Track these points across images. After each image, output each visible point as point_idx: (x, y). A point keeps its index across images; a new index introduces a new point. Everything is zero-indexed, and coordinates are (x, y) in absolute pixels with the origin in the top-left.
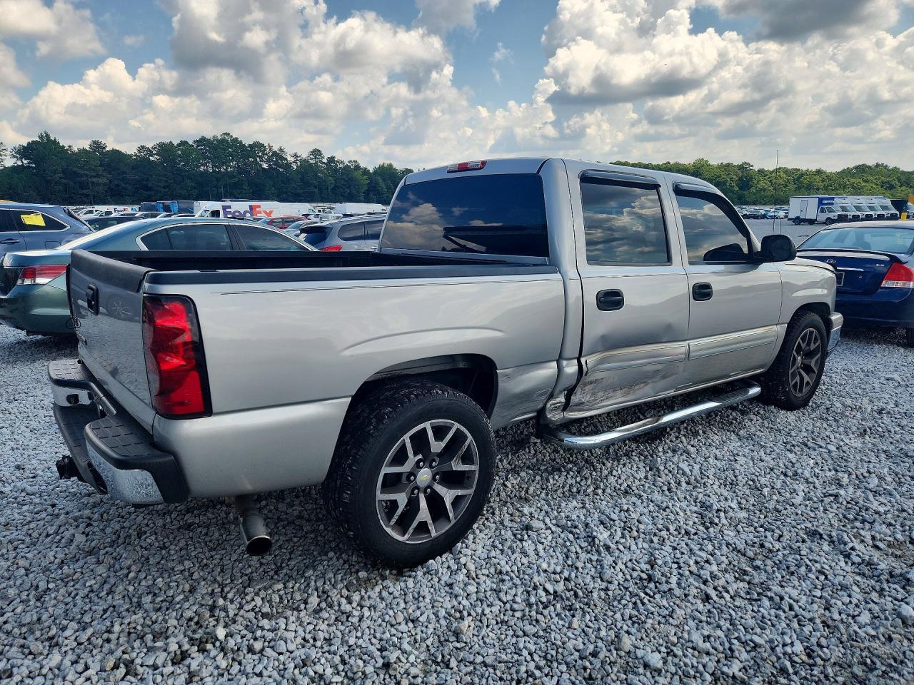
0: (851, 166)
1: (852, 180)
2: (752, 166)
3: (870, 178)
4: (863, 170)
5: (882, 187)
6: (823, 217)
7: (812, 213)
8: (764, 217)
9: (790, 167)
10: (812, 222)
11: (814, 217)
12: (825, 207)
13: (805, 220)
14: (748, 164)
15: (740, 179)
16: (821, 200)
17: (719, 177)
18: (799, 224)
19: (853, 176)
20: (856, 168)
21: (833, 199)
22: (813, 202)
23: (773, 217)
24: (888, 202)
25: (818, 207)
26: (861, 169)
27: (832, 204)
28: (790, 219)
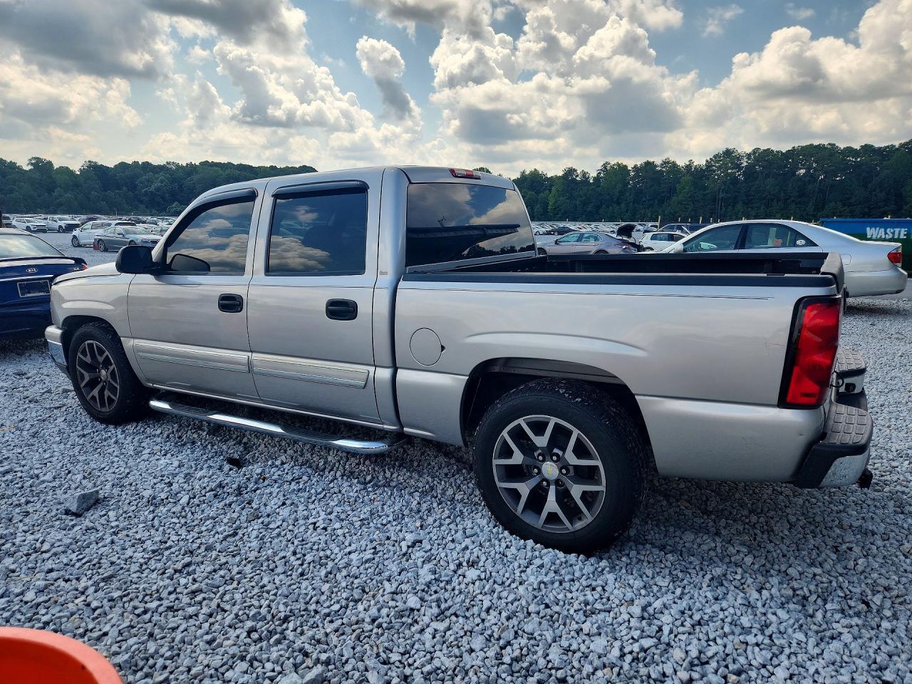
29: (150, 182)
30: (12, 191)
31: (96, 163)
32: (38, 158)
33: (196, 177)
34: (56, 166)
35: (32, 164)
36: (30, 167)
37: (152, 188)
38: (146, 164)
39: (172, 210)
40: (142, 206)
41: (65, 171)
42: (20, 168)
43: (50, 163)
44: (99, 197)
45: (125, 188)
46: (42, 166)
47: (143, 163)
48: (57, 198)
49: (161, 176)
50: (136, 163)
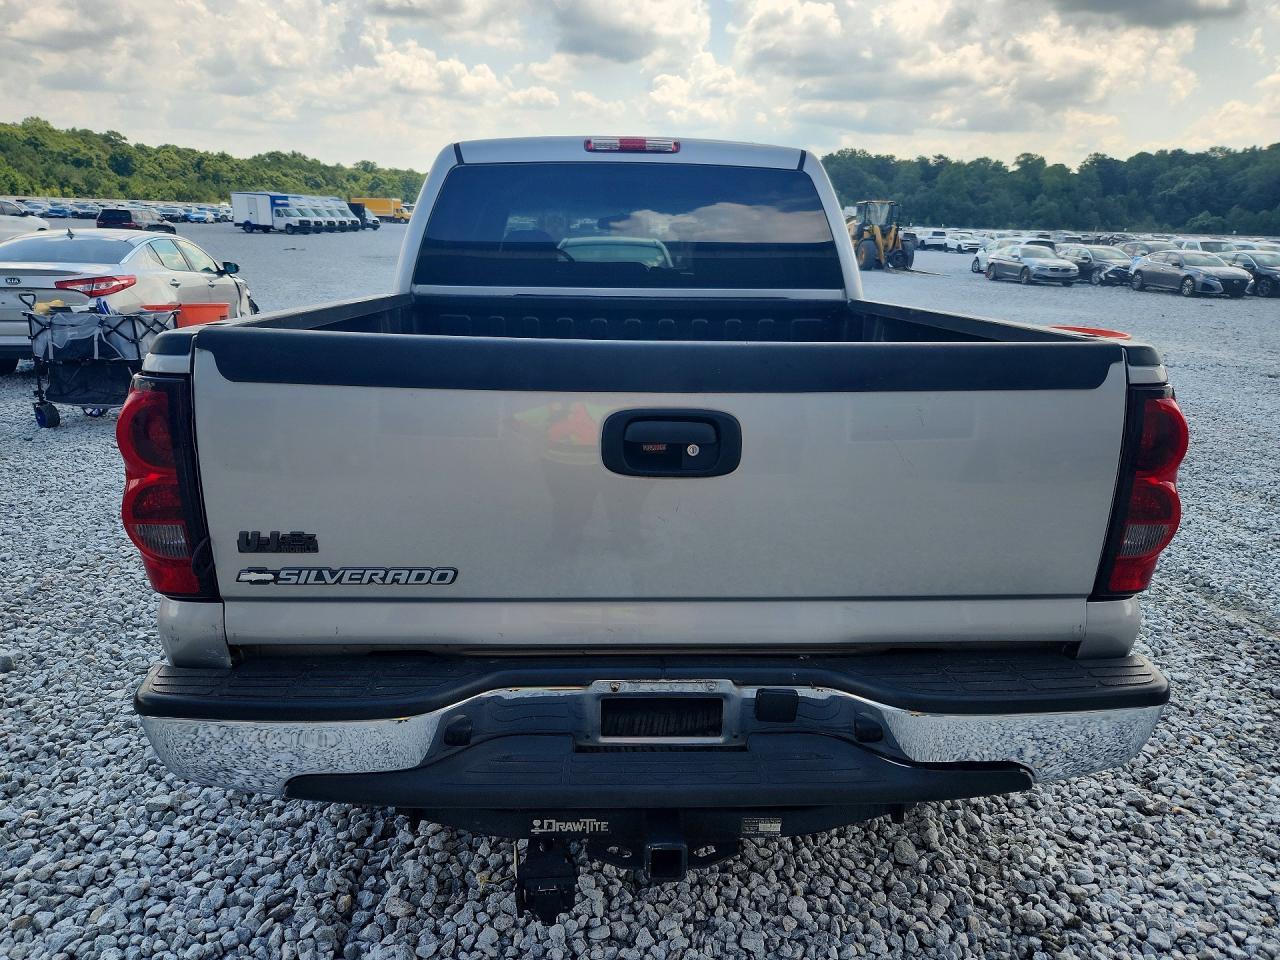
0: (263, 153)
1: (270, 173)
2: (125, 139)
3: (290, 172)
4: (279, 159)
5: (306, 184)
6: (280, 223)
7: (265, 217)
8: (185, 219)
9: (181, 146)
10: (266, 229)
11: (269, 223)
12: (280, 208)
13: (257, 227)
14: (117, 134)
15: (113, 158)
16: (273, 199)
17: (76, 151)
18: (251, 232)
19: (268, 166)
20: (271, 155)
21: (286, 198)
22: (264, 203)
23: (198, 220)
24: (344, 205)
25: (272, 210)
26: (276, 158)
27: (287, 205)
28: (237, 225)
29: (1175, 179)
30: (986, 199)
31: (1104, 156)
32: (1028, 154)
33: (1252, 170)
34: (1049, 163)
35: (1018, 163)
36: (1016, 168)
37: (1174, 191)
38: (1178, 155)
39: (1196, 224)
40: (1150, 218)
41: (1060, 169)
42: (1005, 170)
43: (1042, 161)
44: (1092, 205)
45: (1135, 191)
46: (1031, 165)
47: (1174, 152)
48: (1036, 208)
49: (1194, 171)
50: (1162, 153)
